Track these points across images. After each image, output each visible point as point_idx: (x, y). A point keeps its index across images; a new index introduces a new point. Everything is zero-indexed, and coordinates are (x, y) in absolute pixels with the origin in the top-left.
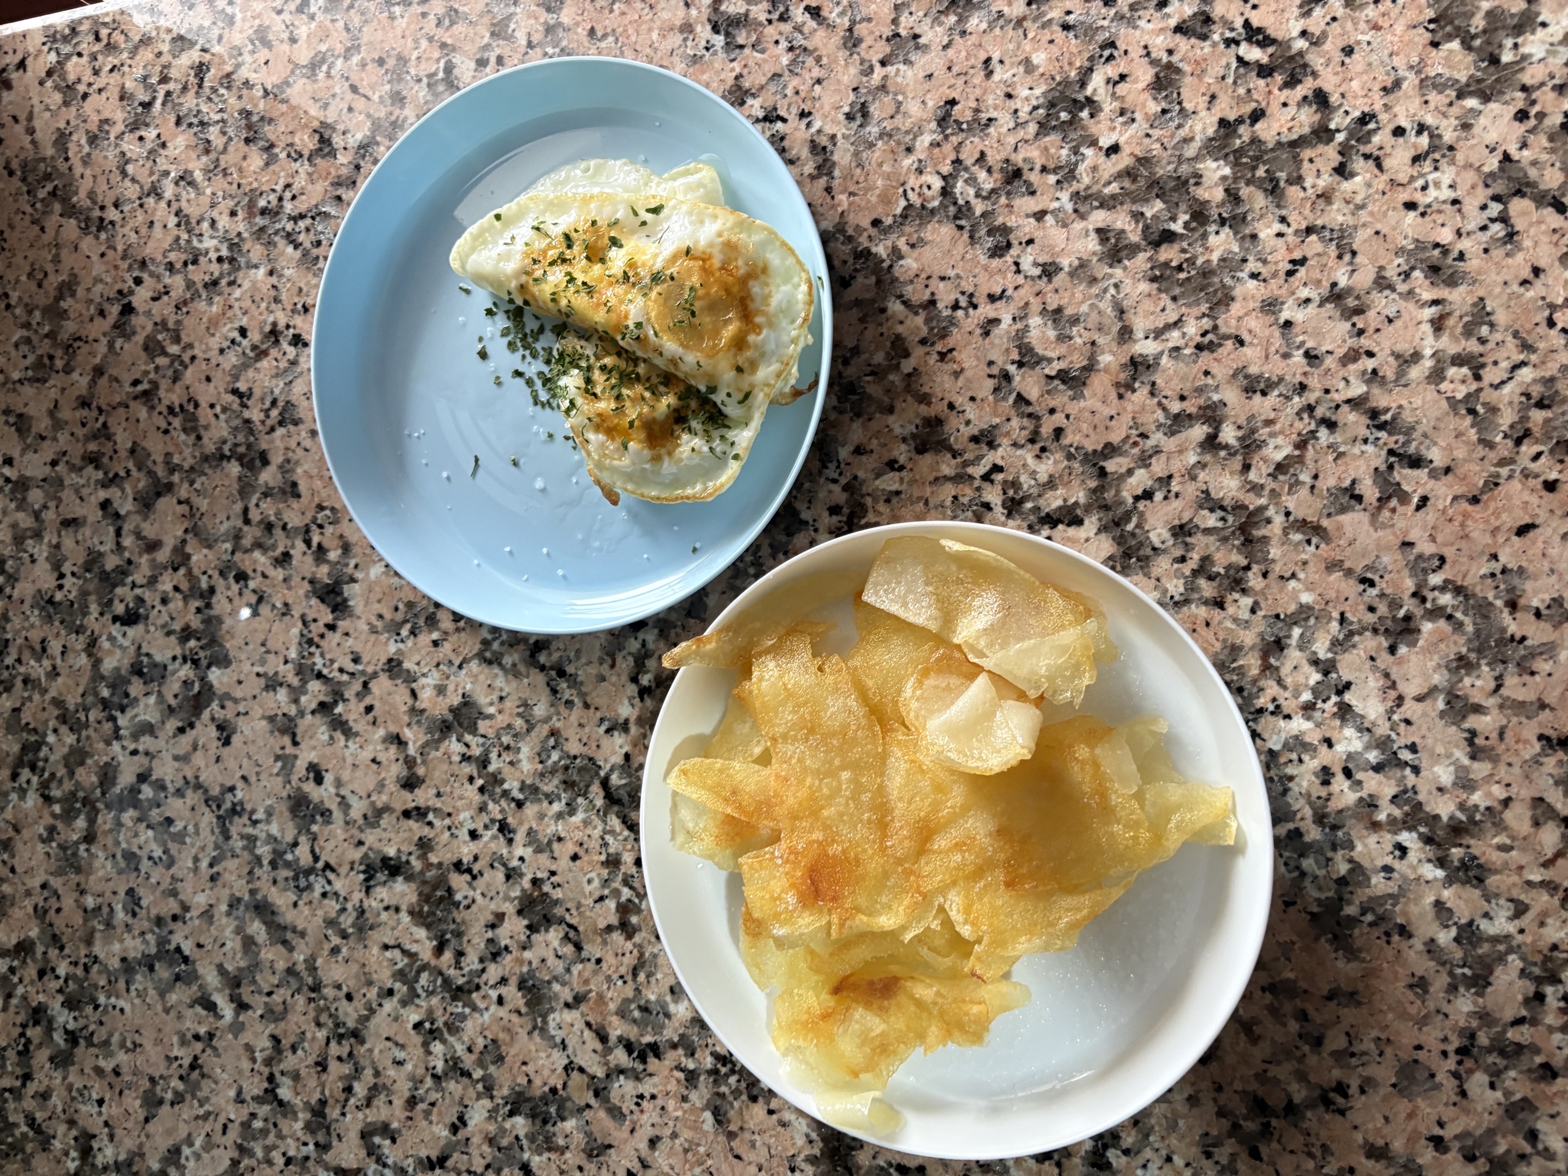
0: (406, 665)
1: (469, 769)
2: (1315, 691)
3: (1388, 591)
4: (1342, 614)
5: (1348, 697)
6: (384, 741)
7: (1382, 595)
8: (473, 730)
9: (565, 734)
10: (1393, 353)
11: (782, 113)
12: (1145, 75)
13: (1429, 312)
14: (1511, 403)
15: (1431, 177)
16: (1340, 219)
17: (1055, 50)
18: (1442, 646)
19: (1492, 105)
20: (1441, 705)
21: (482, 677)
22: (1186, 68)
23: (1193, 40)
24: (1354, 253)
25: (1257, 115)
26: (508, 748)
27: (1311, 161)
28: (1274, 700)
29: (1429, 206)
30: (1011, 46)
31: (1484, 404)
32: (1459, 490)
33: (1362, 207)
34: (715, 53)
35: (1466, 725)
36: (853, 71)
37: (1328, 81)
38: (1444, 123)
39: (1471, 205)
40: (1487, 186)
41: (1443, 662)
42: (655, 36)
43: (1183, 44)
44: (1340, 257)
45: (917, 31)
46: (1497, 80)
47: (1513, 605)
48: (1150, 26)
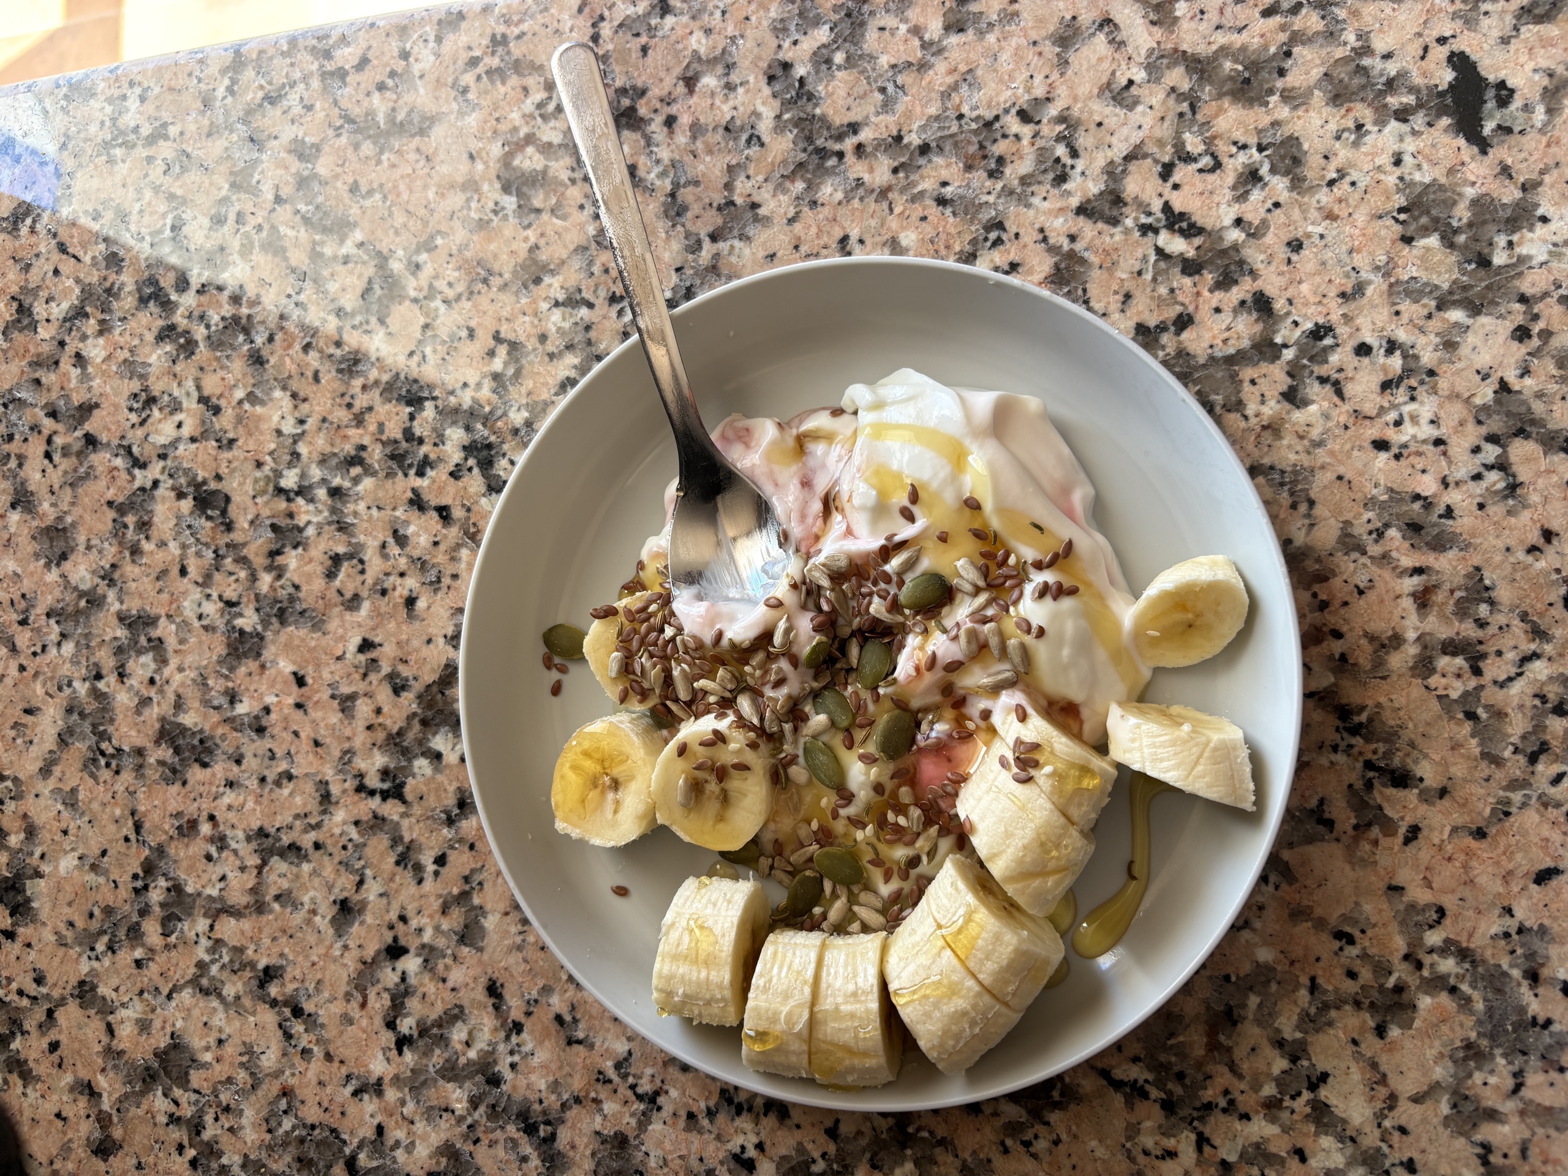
0: (103, 990)
1: (178, 1134)
2: (1279, 1082)
3: (1372, 951)
4: (1313, 979)
5: (1324, 1093)
6: (72, 1089)
7: (1364, 956)
8: (183, 1081)
9: (301, 1093)
10: (1366, 634)
11: (587, 295)
12: (1041, 264)
13: (1411, 583)
14: (1521, 707)
15: (1407, 409)
16: (1292, 457)
17: (928, 229)
18: (1445, 1028)
19: (1483, 320)
20: (1445, 1109)
21: (196, 1012)
22: (1093, 258)
23: (1100, 225)
24: (1312, 503)
25: (1184, 322)
26: (227, 1109)
27: (1253, 382)
28: (1226, 1092)
29: (1405, 446)
30: (873, 223)
31: (1486, 707)
32: (1458, 818)
33: (1319, 444)
34: (505, 218)
35: (1478, 1137)
36: (676, 246)
37: (1271, 283)
38: (1421, 340)
39: (1460, 446)
40: (1480, 422)
41: (1446, 1051)
42: (431, 195)
43: (1088, 229)
44: (1294, 506)
45: (756, 198)
46: (1488, 288)
47: (1533, 977)
48: (1046, 204)
